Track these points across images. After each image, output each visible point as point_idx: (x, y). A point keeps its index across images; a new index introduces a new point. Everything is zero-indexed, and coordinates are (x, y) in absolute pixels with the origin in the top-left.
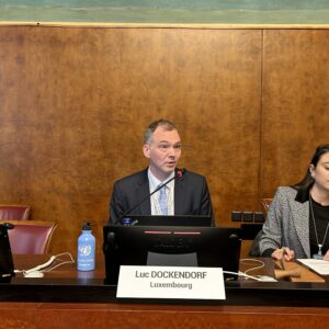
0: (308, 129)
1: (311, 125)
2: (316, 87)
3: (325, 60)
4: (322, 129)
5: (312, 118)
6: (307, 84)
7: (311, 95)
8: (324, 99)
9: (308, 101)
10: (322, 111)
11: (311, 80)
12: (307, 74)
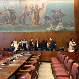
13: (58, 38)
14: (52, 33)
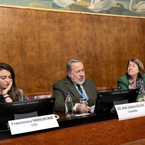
0: (6, 57)
1: (7, 55)
2: (8, 36)
3: (11, 23)
4: (13, 57)
5: (7, 51)
6: (3, 34)
7: (6, 40)
8: (12, 42)
9: (4, 43)
10: (12, 48)
11: (5, 32)
12: (3, 30)
13: (101, 44)
14: (78, 21)
